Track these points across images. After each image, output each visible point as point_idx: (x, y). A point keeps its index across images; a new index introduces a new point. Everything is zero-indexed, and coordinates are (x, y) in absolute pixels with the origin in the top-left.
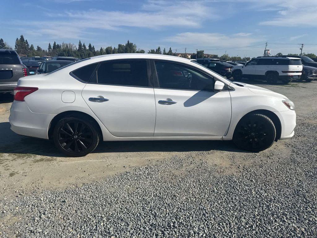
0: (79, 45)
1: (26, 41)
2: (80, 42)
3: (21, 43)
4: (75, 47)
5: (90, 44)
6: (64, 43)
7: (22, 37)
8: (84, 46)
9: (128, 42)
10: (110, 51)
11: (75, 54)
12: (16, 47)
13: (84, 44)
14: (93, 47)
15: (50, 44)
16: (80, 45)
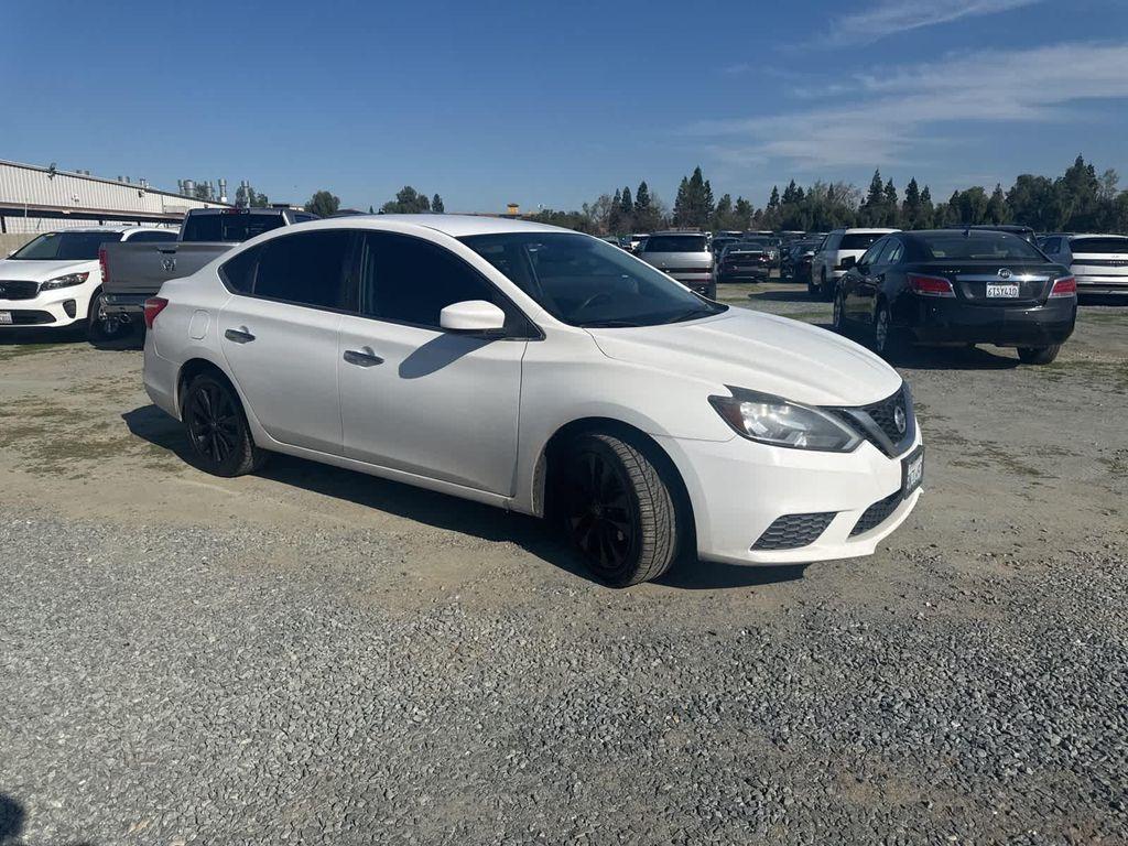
0: (872, 187)
1: (707, 184)
2: (877, 178)
3: (695, 191)
4: (857, 193)
5: (913, 182)
6: (821, 184)
7: (698, 172)
8: (891, 190)
9: (1079, 162)
10: (977, 202)
11: (839, 218)
12: (677, 205)
13: (890, 183)
14: (926, 190)
15: (775, 190)
16: (876, 188)
